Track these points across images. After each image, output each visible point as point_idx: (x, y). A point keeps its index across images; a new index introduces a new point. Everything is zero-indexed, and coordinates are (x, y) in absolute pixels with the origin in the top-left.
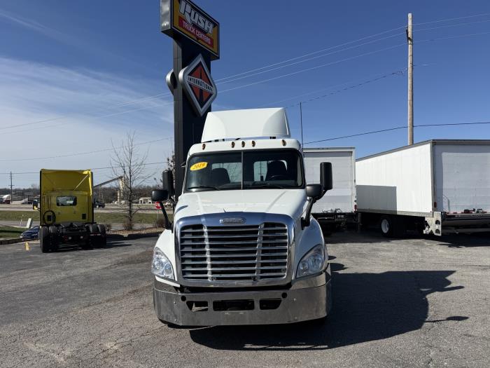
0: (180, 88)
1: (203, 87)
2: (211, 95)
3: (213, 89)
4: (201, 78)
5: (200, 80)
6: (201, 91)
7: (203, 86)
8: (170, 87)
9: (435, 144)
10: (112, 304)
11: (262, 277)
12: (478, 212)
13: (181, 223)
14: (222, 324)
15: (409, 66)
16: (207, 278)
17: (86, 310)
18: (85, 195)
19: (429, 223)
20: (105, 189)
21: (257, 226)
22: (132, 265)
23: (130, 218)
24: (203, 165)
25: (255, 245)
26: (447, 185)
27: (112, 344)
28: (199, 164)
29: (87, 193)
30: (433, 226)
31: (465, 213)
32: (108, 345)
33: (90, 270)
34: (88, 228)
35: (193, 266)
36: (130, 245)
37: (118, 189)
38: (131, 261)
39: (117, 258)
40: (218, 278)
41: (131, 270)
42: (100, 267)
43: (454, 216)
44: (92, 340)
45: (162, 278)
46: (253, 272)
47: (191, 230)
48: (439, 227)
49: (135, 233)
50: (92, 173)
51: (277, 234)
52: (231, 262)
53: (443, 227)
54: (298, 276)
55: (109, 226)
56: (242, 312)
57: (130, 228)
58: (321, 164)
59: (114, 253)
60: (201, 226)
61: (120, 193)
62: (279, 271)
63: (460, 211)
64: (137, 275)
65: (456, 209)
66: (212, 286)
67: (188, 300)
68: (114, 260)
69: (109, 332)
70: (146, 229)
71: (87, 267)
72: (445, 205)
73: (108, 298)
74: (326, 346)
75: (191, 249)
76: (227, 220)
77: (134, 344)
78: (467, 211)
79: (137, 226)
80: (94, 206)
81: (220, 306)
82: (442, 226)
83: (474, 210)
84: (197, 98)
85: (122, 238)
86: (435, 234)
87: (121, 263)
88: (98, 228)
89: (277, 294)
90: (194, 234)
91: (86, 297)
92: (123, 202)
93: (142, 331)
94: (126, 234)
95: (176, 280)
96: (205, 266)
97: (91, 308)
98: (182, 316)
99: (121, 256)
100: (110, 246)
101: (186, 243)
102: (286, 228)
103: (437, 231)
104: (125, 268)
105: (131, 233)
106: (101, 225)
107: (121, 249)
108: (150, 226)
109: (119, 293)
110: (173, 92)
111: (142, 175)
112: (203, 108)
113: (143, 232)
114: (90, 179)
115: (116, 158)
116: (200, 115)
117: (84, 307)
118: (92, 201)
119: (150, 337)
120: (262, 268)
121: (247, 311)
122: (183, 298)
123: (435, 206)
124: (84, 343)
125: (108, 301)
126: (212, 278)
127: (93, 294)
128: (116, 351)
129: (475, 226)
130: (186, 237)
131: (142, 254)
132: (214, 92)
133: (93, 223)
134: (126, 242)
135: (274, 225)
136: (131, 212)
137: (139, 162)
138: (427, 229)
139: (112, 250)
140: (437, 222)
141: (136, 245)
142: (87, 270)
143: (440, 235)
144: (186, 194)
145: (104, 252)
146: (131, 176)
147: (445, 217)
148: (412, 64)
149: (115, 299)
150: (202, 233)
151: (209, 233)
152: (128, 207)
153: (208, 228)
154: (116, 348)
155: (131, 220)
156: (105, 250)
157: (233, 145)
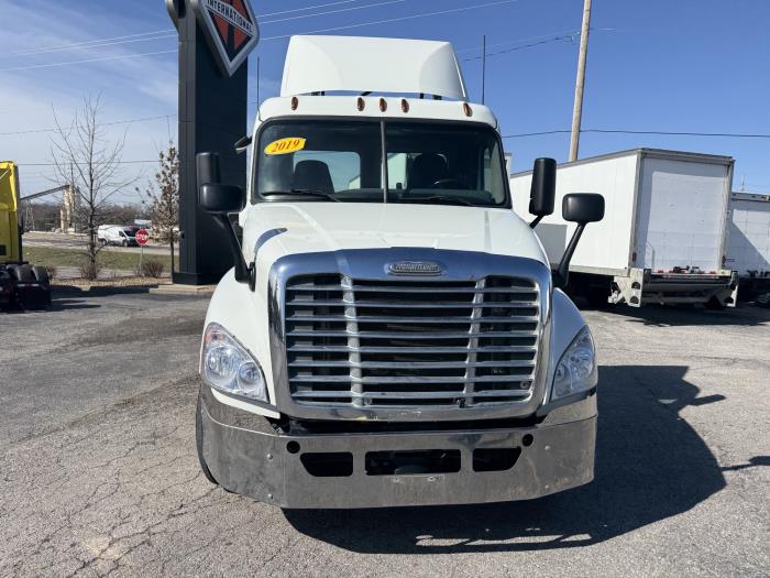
0: (191, 16)
1: (235, 23)
2: (249, 38)
3: (253, 28)
4: (231, 4)
5: (231, 7)
6: (231, 28)
7: (235, 19)
8: (171, 14)
9: (646, 155)
10: (84, 432)
11: (476, 400)
12: (692, 272)
13: (282, 268)
14: (385, 505)
15: (584, 27)
16: (349, 400)
17: (24, 447)
18: (5, 210)
19: (621, 286)
20: (35, 206)
21: (472, 284)
22: (110, 346)
23: (93, 257)
24: (296, 144)
25: (467, 326)
26: (654, 226)
27: (103, 541)
28: (287, 140)
29: (6, 206)
30: (627, 291)
31: (674, 271)
32: (93, 546)
33: (25, 354)
34: (11, 271)
35: (315, 371)
36: (99, 306)
37: (61, 207)
38: (104, 339)
39: (76, 331)
40: (376, 401)
41: (111, 356)
42: (43, 348)
43: (660, 277)
44: (49, 530)
45: (230, 395)
46: (460, 387)
47: (309, 287)
48: (638, 293)
49: (103, 284)
50: (16, 168)
51: (515, 304)
52: (409, 366)
53: (644, 294)
54: (554, 397)
55: (53, 270)
56: (431, 478)
57: (92, 276)
58: (537, 162)
59: (69, 321)
60: (335, 278)
61: (65, 215)
62: (516, 385)
63: (667, 269)
64: (125, 367)
65: (663, 265)
66: (364, 419)
67: (304, 449)
68: (70, 334)
69: (88, 506)
70: (122, 278)
71: (15, 348)
72: (648, 257)
73: (72, 417)
74: (586, 537)
75: (309, 332)
76: (403, 265)
77: (158, 541)
78: (678, 270)
79: (106, 273)
80: (21, 231)
81: (381, 464)
82: (643, 292)
83: (688, 268)
84: (223, 42)
85: (78, 292)
86: (630, 304)
87: (86, 341)
88: (32, 272)
89: (514, 438)
90: (317, 295)
91: (20, 415)
92: (71, 230)
93: (168, 504)
94: (86, 286)
95: (273, 402)
96: (346, 371)
97: (36, 443)
98: (288, 487)
99: (84, 326)
100: (59, 307)
101: (299, 316)
102: (537, 288)
103: (634, 299)
104: (96, 352)
105: (95, 284)
106: (39, 269)
107: (81, 312)
108: (128, 273)
109: (95, 406)
110: (177, 26)
111: (112, 180)
112: (235, 61)
113: (119, 284)
114: (12, 178)
115: (63, 145)
116: (228, 74)
117: (21, 440)
118: (18, 220)
119: (190, 519)
120: (479, 379)
121: (443, 475)
122: (293, 447)
123: (634, 259)
124: (32, 540)
125: (73, 424)
126: (363, 400)
127: (37, 410)
128: (117, 564)
129: (682, 294)
130: (298, 301)
131: (125, 323)
132: (254, 33)
133: (21, 263)
134: (90, 301)
135: (506, 282)
136: (93, 246)
137: (108, 155)
138: (614, 295)
139: (64, 314)
140: (635, 285)
141: (109, 306)
142: (16, 355)
143: (638, 305)
144: (258, 206)
145: (48, 319)
146: (92, 181)
147: (649, 277)
148: (589, 24)
149: (88, 421)
150: (339, 295)
151: (358, 296)
152: (87, 238)
153: (356, 282)
154: (113, 553)
155: (93, 261)
156: (49, 314)
157: (361, 105)
